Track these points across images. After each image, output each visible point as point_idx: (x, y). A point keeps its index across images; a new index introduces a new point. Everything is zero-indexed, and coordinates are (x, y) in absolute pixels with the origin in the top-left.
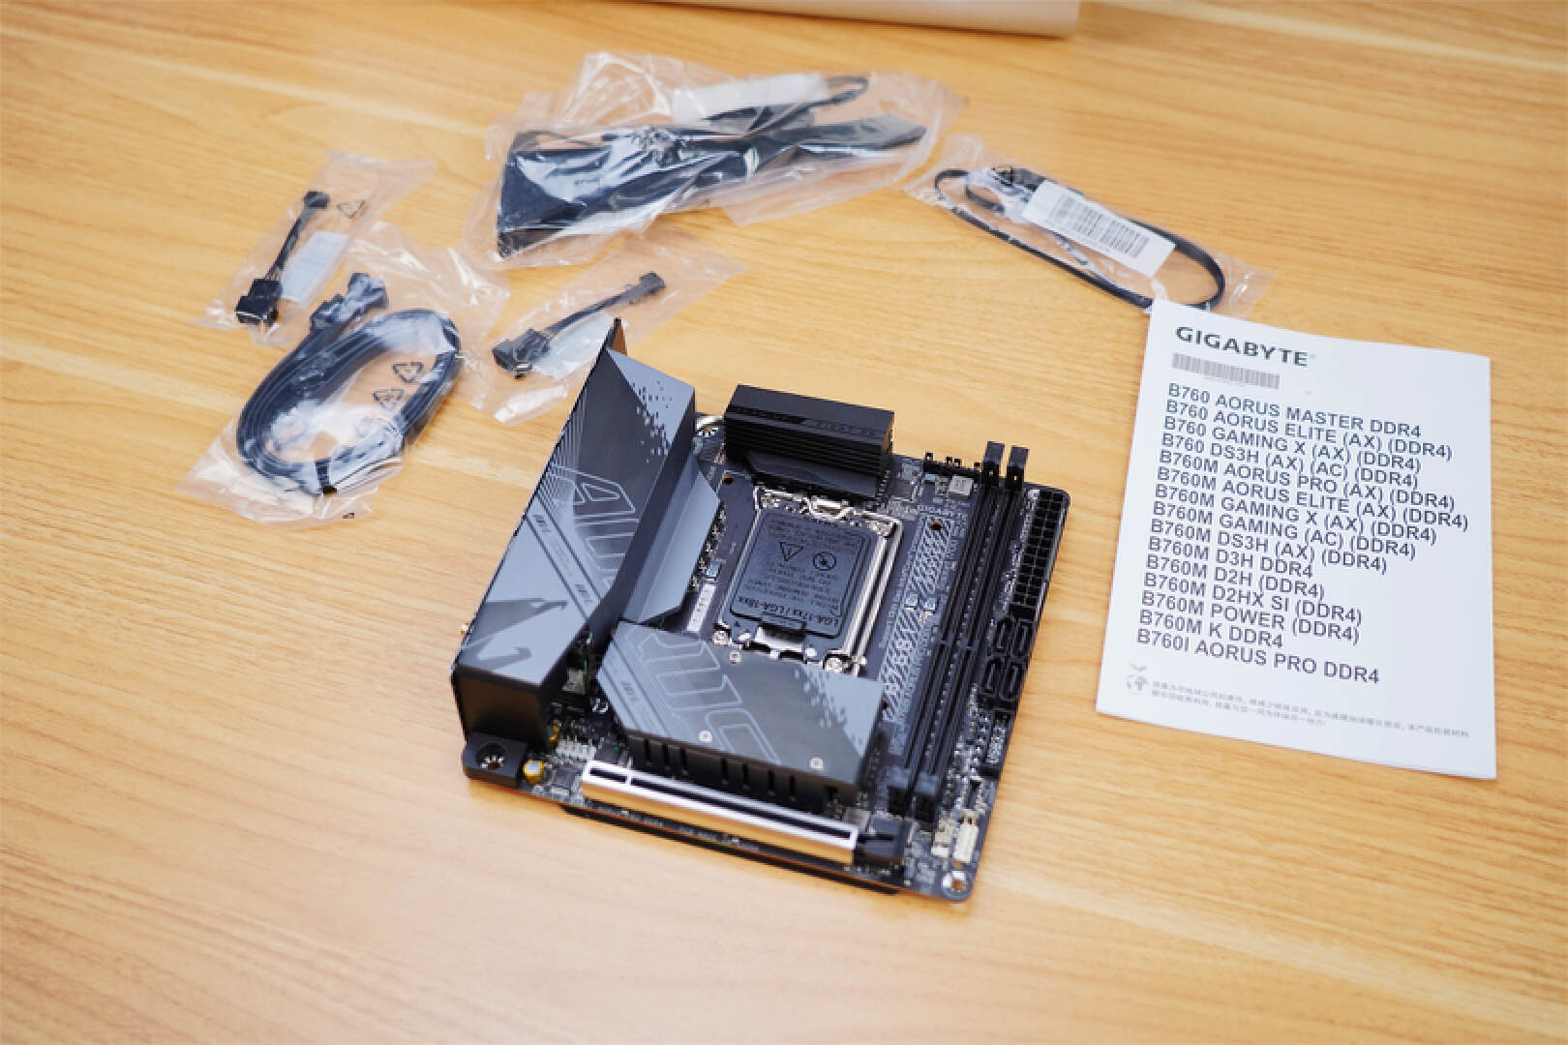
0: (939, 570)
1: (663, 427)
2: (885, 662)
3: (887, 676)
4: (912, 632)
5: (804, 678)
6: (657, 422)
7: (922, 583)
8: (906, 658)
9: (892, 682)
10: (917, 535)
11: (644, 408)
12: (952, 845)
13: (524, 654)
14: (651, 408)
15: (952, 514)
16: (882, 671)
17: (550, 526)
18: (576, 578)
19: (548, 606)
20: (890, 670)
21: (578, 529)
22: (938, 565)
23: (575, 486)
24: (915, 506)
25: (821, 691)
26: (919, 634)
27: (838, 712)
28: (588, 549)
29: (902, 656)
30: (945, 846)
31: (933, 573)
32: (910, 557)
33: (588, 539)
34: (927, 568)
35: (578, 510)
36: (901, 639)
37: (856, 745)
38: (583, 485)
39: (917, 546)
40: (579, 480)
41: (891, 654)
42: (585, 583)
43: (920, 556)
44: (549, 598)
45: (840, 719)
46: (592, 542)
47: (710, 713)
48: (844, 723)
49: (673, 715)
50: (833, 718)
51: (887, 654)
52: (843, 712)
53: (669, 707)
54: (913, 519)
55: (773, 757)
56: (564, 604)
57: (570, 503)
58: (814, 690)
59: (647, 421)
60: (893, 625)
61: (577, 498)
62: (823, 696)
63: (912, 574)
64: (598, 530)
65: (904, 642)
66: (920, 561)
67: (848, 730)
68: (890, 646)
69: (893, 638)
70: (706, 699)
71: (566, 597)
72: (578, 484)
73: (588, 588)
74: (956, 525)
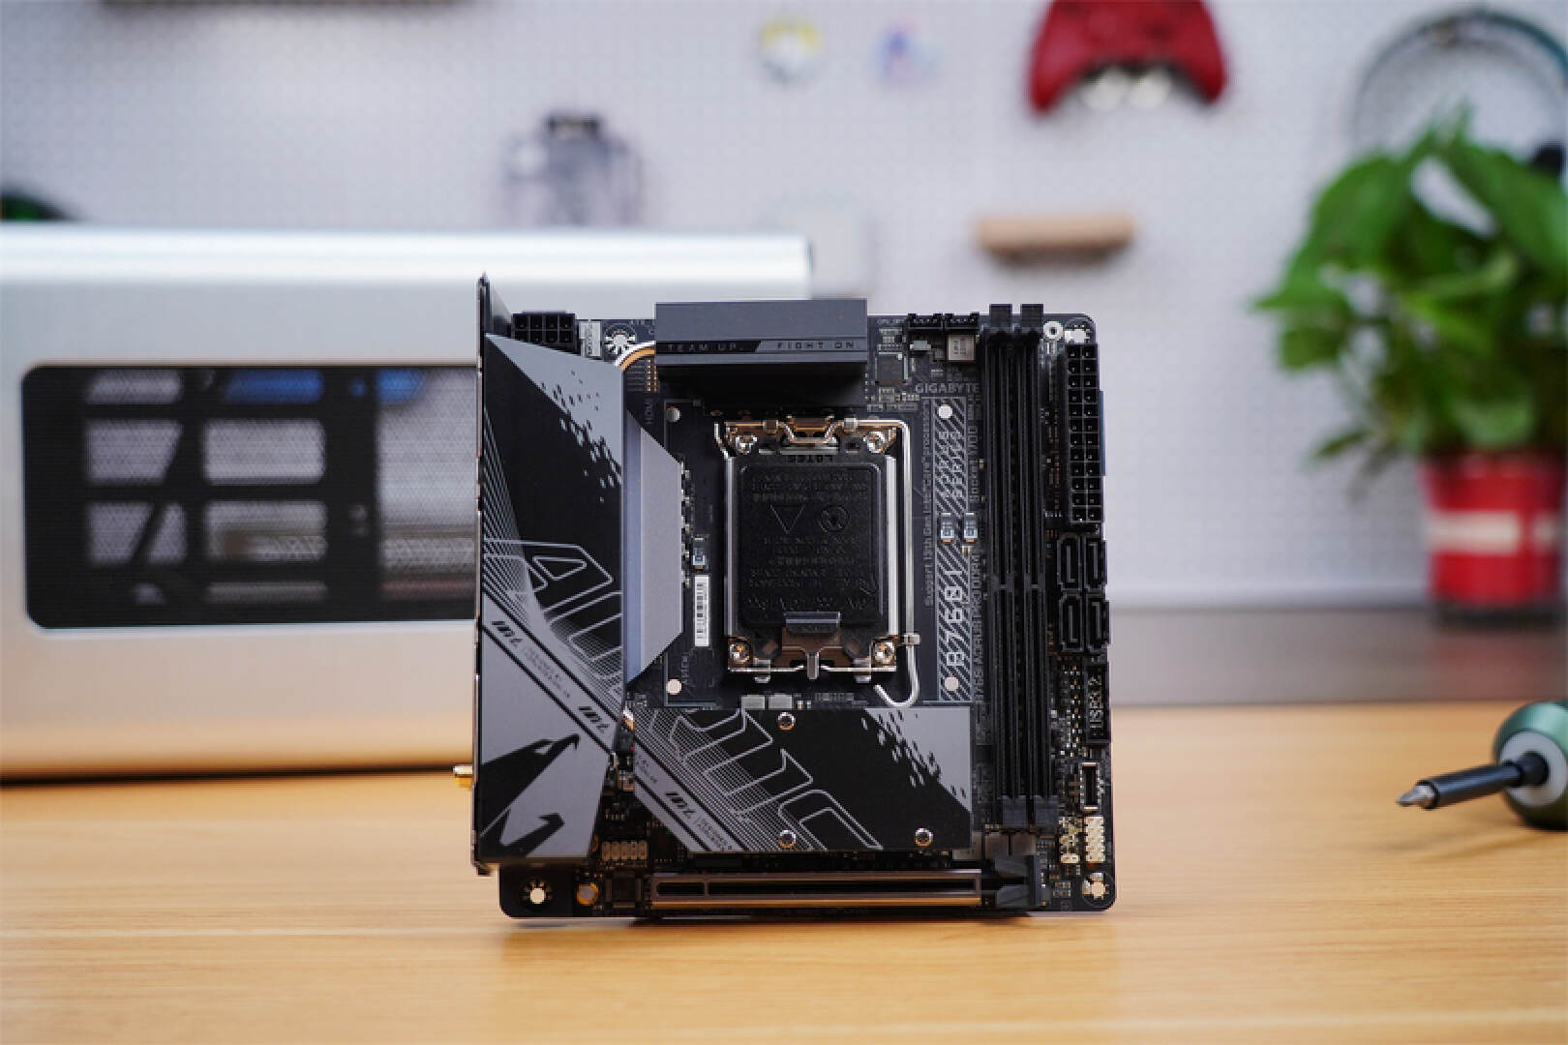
0: (965, 475)
1: (603, 443)
2: (939, 625)
3: (946, 642)
4: (958, 573)
5: (875, 726)
6: (594, 437)
7: (950, 500)
8: (960, 611)
9: (955, 650)
10: (926, 430)
11: (568, 418)
12: (1081, 848)
13: (554, 823)
14: (579, 416)
15: (960, 387)
16: (939, 637)
17: (519, 633)
18: (577, 700)
19: (559, 747)
20: (948, 633)
21: (554, 626)
22: (963, 467)
23: (526, 565)
24: (910, 389)
25: (899, 738)
26: (968, 573)
27: (927, 761)
28: (576, 653)
29: (956, 610)
30: (1072, 851)
31: (959, 482)
32: (927, 465)
33: (570, 638)
34: (951, 477)
35: (544, 599)
36: (948, 588)
37: (959, 798)
38: (535, 559)
39: (930, 446)
40: (529, 553)
41: (943, 611)
42: (588, 702)
43: (938, 461)
44: (557, 737)
45: (932, 770)
46: (577, 640)
47: (782, 806)
48: (938, 772)
49: (740, 819)
50: (924, 771)
51: (938, 612)
52: (932, 759)
53: (732, 811)
54: (916, 409)
55: (871, 843)
56: (574, 739)
57: (529, 592)
58: (891, 740)
59: (580, 439)
60: (932, 569)
61: (535, 583)
62: (904, 744)
63: (936, 489)
64: (577, 622)
65: (954, 590)
66: (940, 468)
67: (945, 782)
68: (938, 600)
69: (938, 588)
70: (772, 787)
71: (577, 730)
72: (530, 561)
73: (596, 709)
74: (969, 403)
